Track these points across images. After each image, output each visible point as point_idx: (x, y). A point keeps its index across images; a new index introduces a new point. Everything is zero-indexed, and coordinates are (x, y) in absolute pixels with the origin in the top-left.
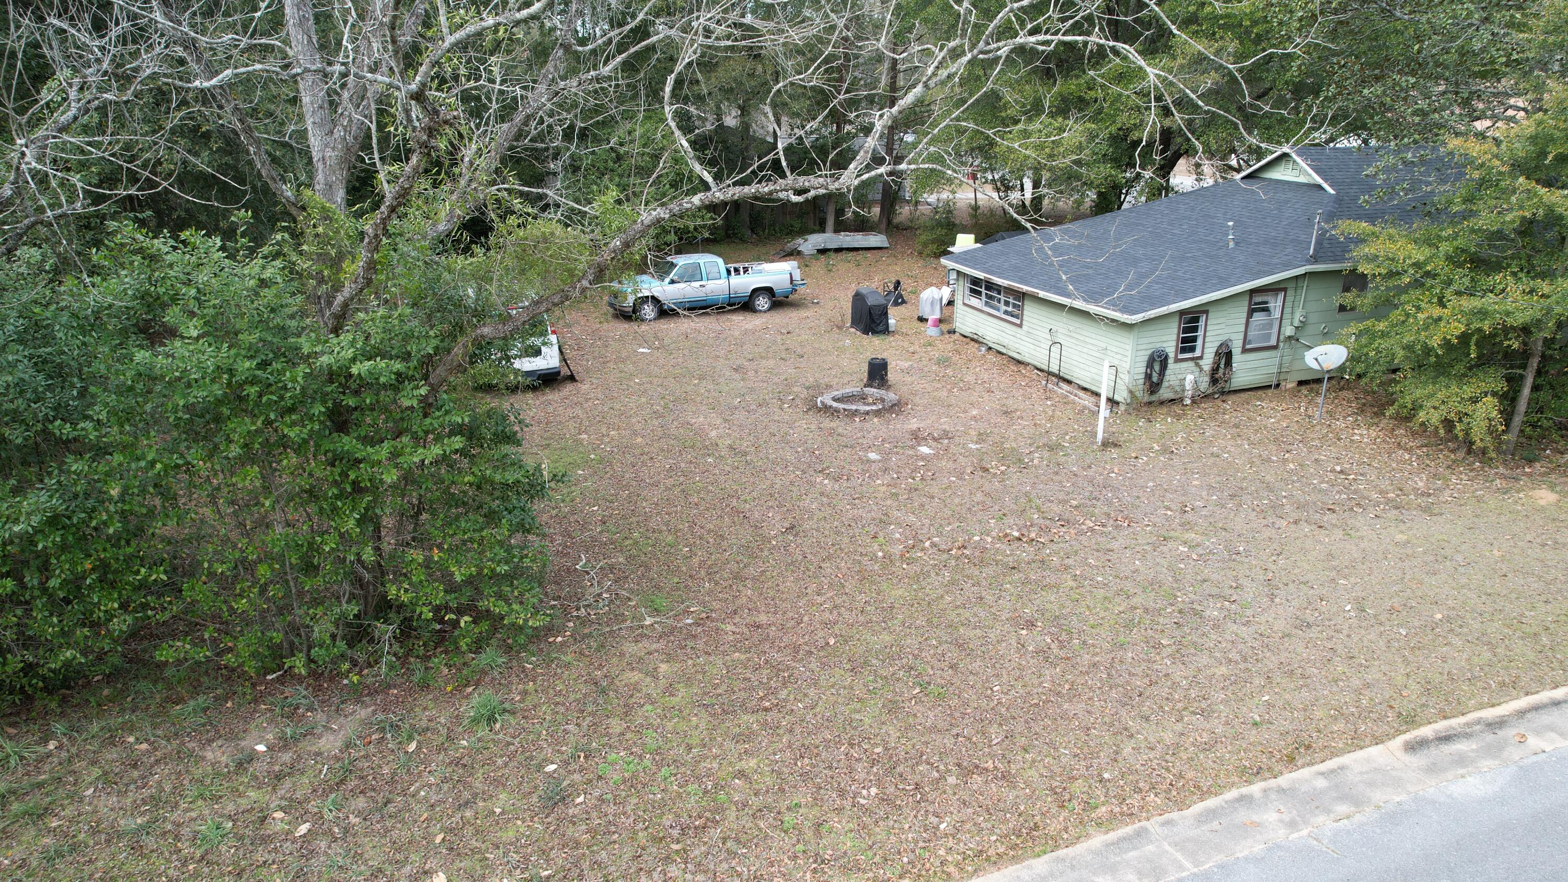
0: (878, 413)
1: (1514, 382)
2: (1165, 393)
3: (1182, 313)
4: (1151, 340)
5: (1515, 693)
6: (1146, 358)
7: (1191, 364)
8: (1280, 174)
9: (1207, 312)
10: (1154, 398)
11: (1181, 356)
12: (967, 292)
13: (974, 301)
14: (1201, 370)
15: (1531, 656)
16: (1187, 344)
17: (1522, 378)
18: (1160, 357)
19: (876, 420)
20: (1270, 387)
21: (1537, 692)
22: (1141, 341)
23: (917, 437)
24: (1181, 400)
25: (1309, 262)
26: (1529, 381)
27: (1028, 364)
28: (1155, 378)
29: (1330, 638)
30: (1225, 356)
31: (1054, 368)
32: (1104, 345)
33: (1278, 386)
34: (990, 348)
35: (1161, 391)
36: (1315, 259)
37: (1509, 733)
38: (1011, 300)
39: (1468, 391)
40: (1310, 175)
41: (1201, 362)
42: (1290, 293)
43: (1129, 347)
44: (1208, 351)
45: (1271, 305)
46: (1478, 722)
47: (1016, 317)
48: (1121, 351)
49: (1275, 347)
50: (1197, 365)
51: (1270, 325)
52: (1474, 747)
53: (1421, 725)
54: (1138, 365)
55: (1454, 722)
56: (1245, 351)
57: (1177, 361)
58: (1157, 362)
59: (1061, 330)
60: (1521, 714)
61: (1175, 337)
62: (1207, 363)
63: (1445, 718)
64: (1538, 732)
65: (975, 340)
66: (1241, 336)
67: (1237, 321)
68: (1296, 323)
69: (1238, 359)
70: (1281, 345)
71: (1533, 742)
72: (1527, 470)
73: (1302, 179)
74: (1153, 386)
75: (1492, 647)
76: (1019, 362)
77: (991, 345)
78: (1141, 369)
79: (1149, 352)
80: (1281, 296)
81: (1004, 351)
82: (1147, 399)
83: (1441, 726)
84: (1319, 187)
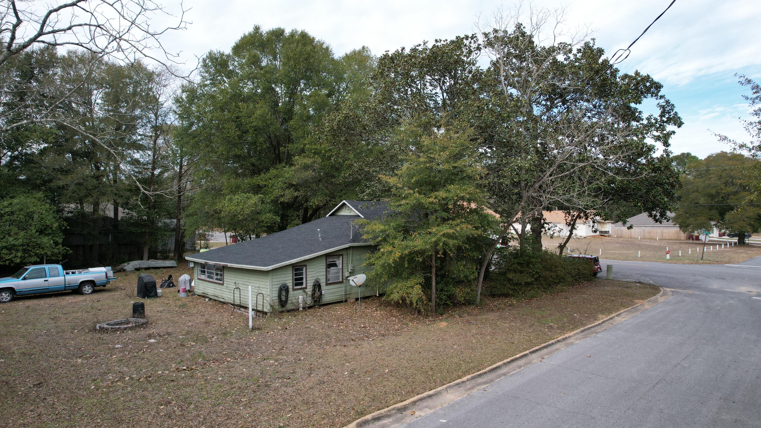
0: (131, 328)
1: (428, 281)
2: (289, 306)
3: (293, 265)
4: (279, 280)
5: (412, 395)
6: (278, 289)
7: (301, 291)
8: (343, 213)
9: (306, 266)
10: (284, 309)
11: (295, 287)
12: (200, 272)
13: (203, 277)
14: (307, 294)
15: (423, 380)
16: (298, 281)
17: (431, 278)
18: (284, 287)
19: (130, 332)
20: (342, 302)
21: (423, 393)
22: (275, 280)
23: (150, 336)
24: (298, 309)
25: (351, 242)
26: (434, 278)
27: (228, 303)
28: (283, 298)
29: (332, 386)
30: (317, 286)
31: (237, 302)
32: (258, 285)
33: (346, 301)
34: (211, 299)
35: (288, 305)
36: (353, 241)
37: (408, 412)
38: (219, 272)
39: (409, 283)
40: (354, 211)
41: (307, 290)
42: (345, 257)
43: (268, 284)
44: (309, 284)
45: (337, 262)
46: (394, 409)
47: (221, 281)
48: (265, 287)
49: (342, 282)
50: (305, 292)
51: (339, 273)
52: (391, 420)
53: (366, 415)
54: (274, 292)
55: (382, 411)
56: (327, 284)
57: (294, 290)
58: (284, 289)
59: (240, 282)
60: (414, 403)
61: (291, 278)
62: (309, 290)
63: (378, 410)
64: (420, 410)
65: (204, 296)
66: (325, 277)
67: (322, 270)
68: (350, 271)
69: (325, 290)
70: (344, 281)
71: (417, 413)
72: (440, 318)
73: (352, 214)
74: (283, 303)
75: (407, 379)
76: (224, 303)
77: (211, 297)
78: (276, 294)
79: (279, 286)
80: (341, 257)
81: (216, 299)
82: (281, 310)
83: (376, 413)
84: (359, 216)
